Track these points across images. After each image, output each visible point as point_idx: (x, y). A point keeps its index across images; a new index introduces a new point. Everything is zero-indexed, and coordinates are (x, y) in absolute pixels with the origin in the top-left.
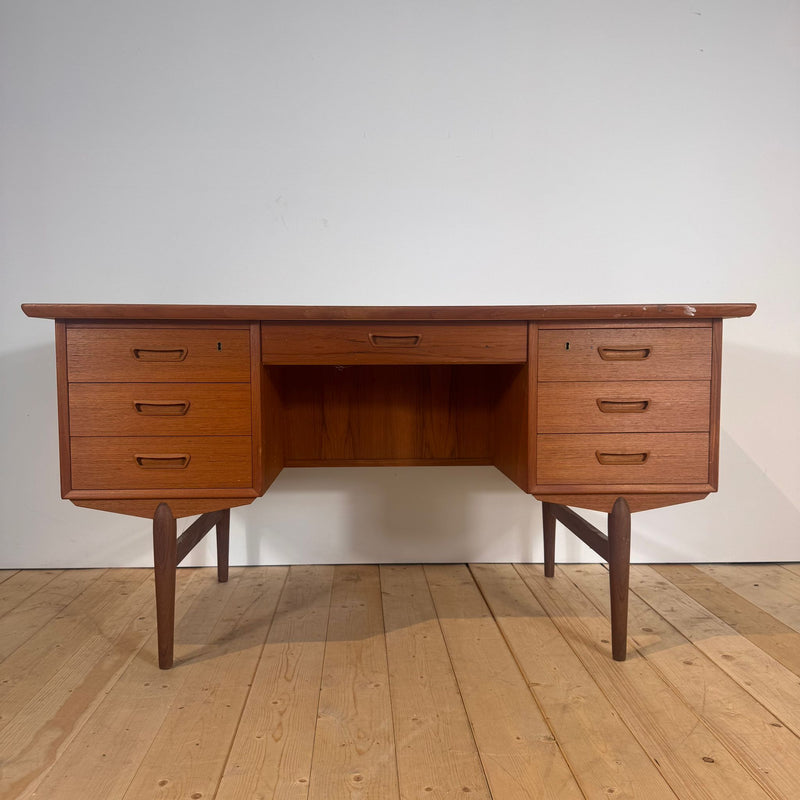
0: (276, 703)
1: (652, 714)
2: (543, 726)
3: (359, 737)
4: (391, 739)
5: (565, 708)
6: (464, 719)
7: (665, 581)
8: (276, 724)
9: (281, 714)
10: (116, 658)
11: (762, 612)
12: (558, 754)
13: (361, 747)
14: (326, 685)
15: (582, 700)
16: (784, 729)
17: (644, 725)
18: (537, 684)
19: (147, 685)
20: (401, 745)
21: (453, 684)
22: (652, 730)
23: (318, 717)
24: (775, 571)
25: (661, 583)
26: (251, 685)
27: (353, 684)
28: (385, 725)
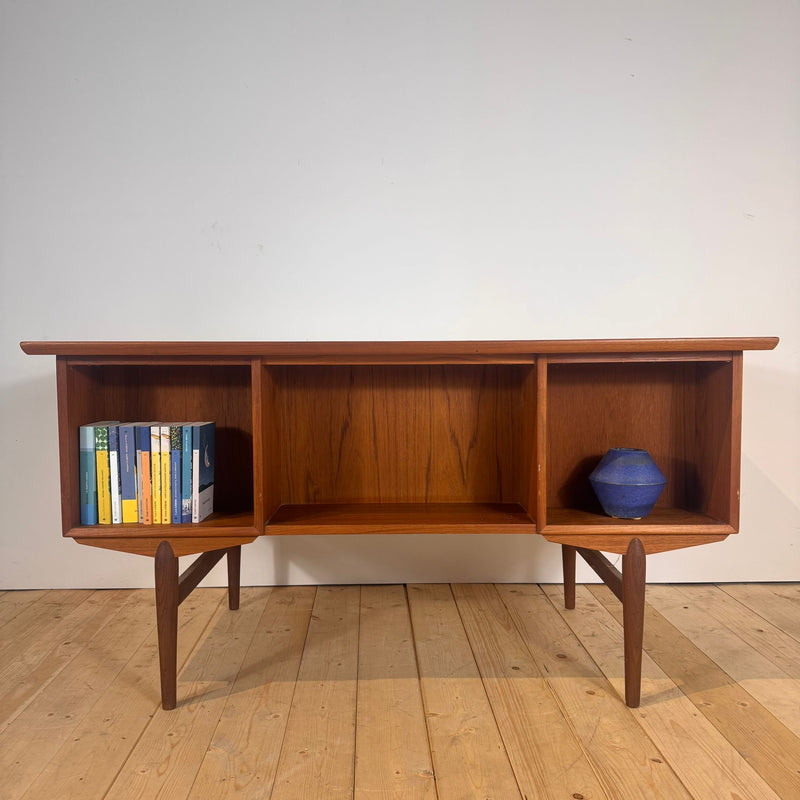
0: (171, 735)
1: (537, 746)
2: (427, 759)
3: (241, 771)
4: (273, 773)
5: (454, 740)
6: (351, 752)
7: (596, 602)
8: (165, 756)
9: (173, 746)
10: (29, 686)
11: (683, 637)
12: (432, 790)
13: (241, 783)
14: (226, 716)
15: (473, 732)
16: (664, 764)
17: (526, 760)
18: (434, 715)
19: (51, 715)
20: (280, 779)
21: (351, 714)
22: (533, 765)
23: (208, 749)
24: (710, 592)
25: (592, 605)
26: (152, 717)
27: (253, 715)
28: (271, 760)
